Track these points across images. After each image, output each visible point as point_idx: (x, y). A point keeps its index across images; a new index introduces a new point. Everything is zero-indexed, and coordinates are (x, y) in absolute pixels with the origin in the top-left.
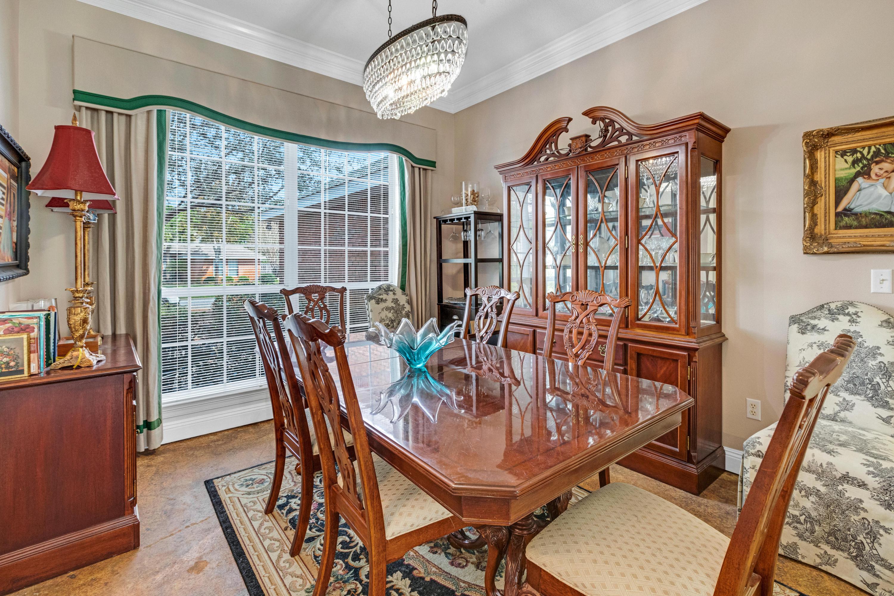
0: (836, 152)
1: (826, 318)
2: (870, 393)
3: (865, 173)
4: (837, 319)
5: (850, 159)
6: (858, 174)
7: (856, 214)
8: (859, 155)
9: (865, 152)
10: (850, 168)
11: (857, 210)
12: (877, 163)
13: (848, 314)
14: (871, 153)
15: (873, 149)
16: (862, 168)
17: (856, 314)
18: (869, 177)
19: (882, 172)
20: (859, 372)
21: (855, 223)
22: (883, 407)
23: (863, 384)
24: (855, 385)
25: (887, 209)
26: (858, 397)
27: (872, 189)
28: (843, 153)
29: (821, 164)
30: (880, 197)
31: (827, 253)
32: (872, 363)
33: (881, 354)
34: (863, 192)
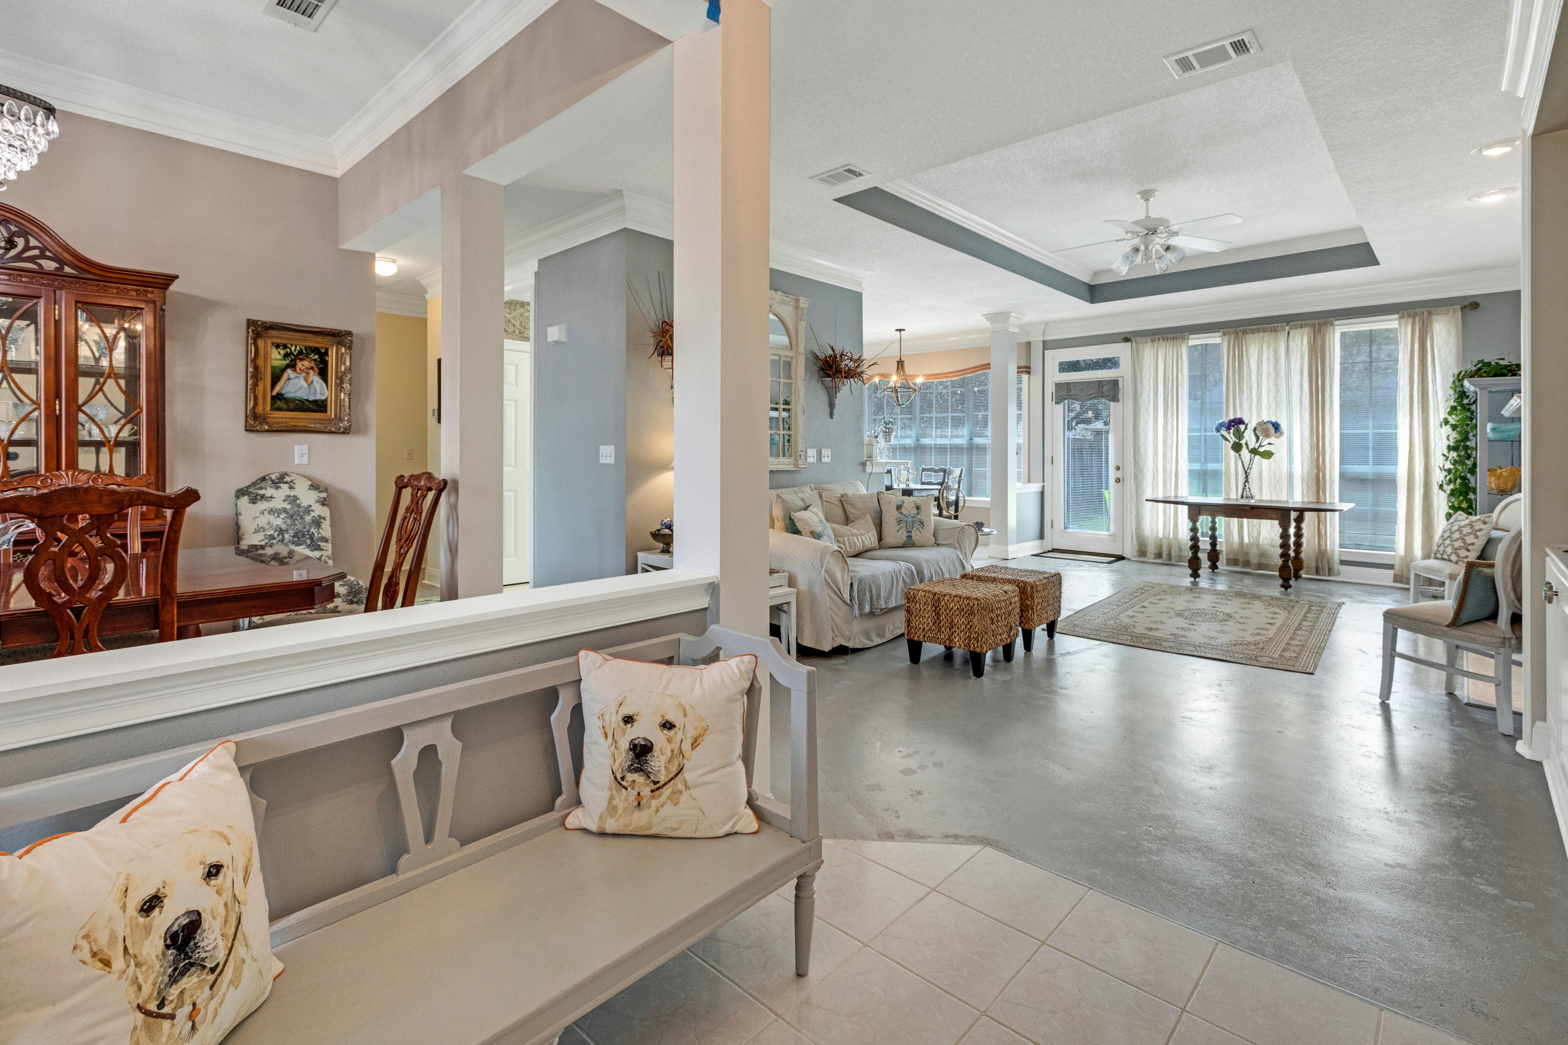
0: (273, 344)
1: (271, 487)
2: (308, 542)
3: (292, 366)
4: (280, 487)
5: (282, 352)
6: (288, 366)
7: (286, 399)
8: (288, 350)
9: (293, 348)
10: (282, 360)
11: (287, 396)
12: (301, 360)
13: (287, 483)
14: (297, 351)
15: (298, 348)
16: (291, 362)
17: (292, 481)
18: (295, 371)
19: (304, 368)
20: (299, 527)
21: (285, 406)
22: (317, 549)
23: (304, 536)
24: (298, 538)
25: (306, 398)
26: (301, 547)
27: (297, 380)
28: (277, 346)
29: (262, 352)
30: (301, 388)
31: (267, 431)
32: (308, 518)
33: (313, 511)
34: (291, 382)
